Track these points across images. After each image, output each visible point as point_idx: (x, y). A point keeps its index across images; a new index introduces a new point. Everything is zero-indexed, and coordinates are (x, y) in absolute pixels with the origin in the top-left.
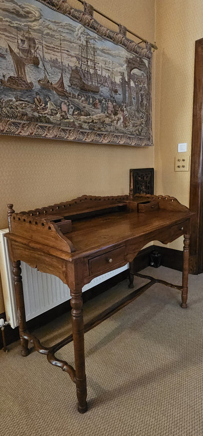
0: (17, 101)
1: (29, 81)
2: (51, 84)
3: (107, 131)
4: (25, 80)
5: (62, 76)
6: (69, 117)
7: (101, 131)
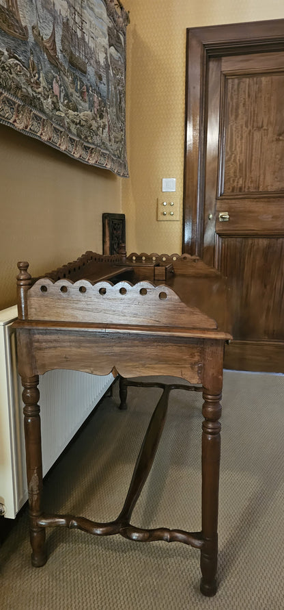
0: (10, 57)
1: (24, 24)
2: (42, 39)
3: (93, 144)
4: (17, 18)
5: (54, 29)
6: (60, 108)
7: (88, 142)
